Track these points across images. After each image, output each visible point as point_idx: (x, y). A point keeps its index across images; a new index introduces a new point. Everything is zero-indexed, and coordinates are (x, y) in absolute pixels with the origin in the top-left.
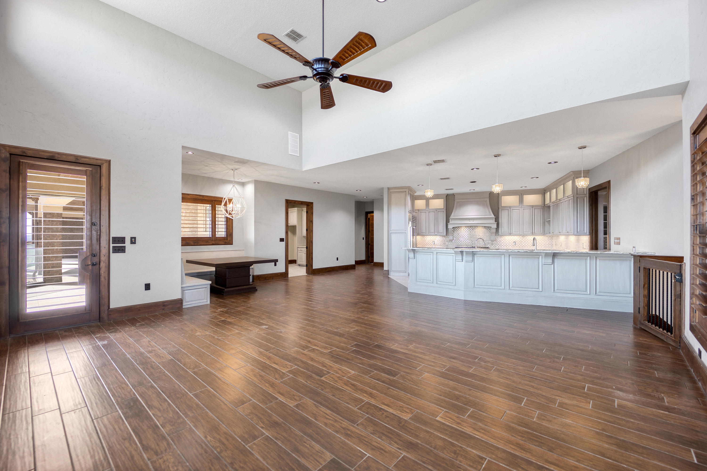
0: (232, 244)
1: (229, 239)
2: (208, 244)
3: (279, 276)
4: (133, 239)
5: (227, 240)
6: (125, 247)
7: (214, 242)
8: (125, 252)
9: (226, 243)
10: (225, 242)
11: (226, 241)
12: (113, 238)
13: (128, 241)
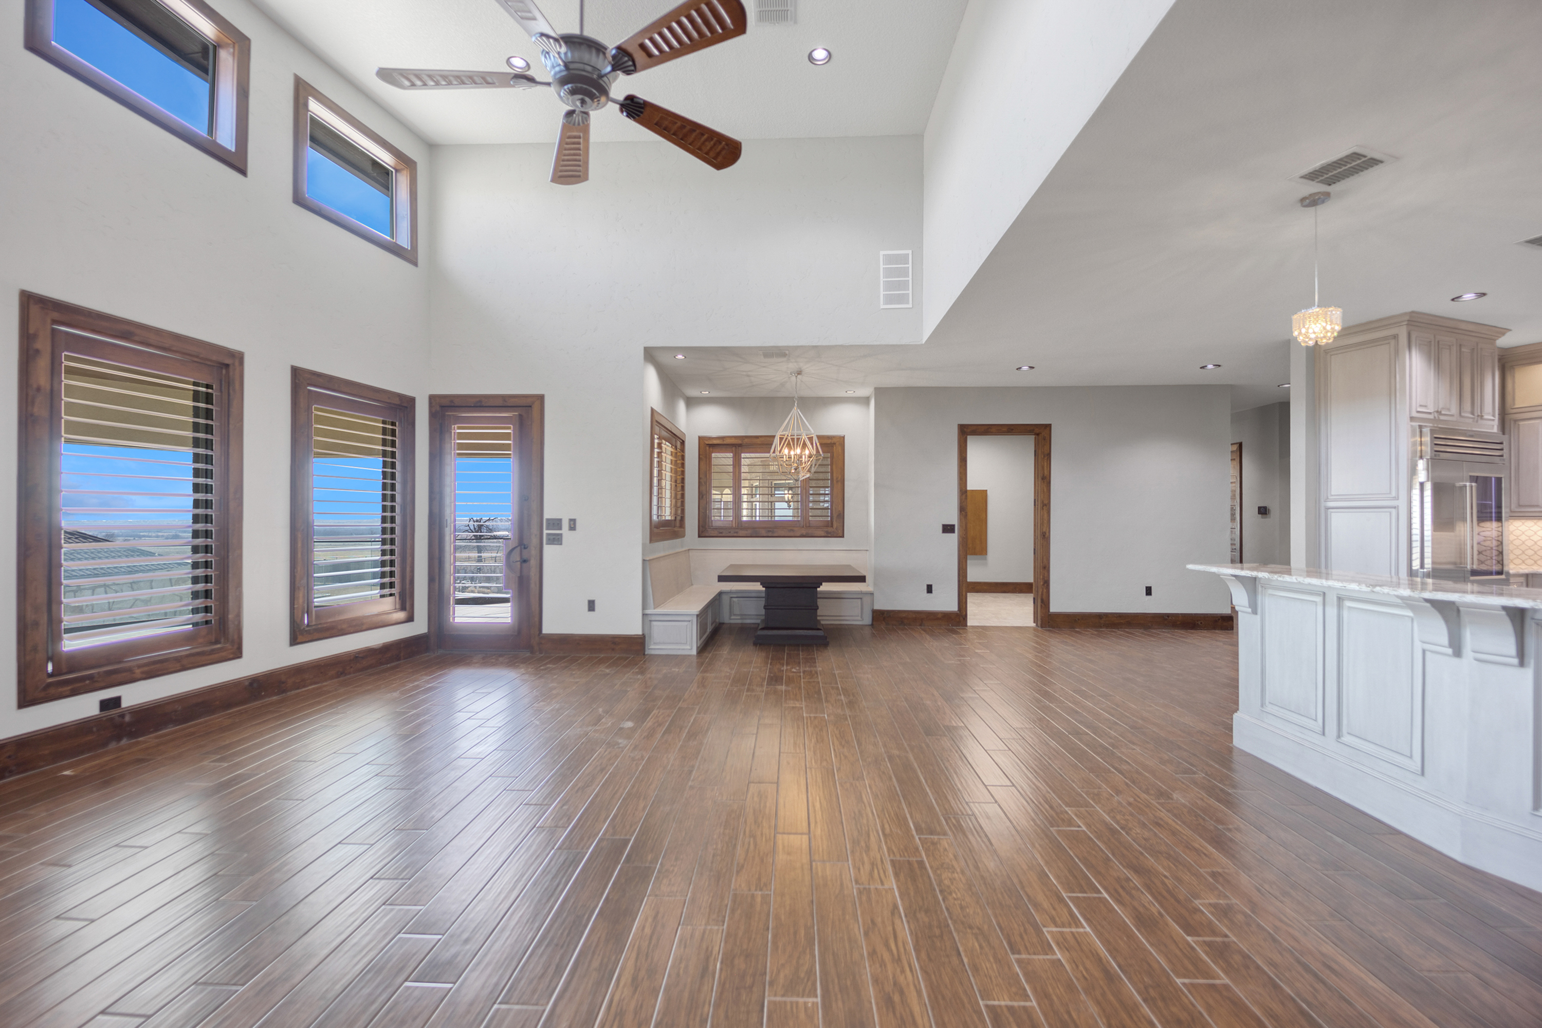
0: (843, 536)
1: (835, 525)
2: (792, 534)
3: (938, 619)
4: (572, 523)
5: (832, 526)
6: (561, 535)
7: (804, 532)
8: (561, 544)
9: (830, 533)
10: (827, 532)
11: (830, 529)
12: (548, 520)
13: (565, 525)
